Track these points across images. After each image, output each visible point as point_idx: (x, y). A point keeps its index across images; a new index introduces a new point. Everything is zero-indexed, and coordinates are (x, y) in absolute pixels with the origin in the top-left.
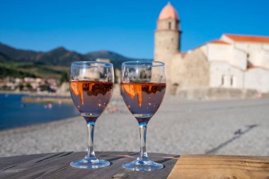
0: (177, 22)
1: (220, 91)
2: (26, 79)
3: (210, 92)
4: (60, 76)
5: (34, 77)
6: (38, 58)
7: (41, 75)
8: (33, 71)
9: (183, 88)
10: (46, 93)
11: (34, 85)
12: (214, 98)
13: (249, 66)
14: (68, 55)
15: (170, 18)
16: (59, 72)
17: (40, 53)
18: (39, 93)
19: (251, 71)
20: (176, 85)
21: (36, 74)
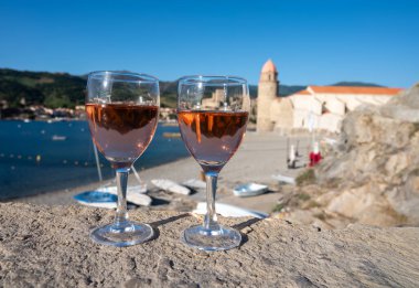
0: (276, 74)
1: (301, 131)
3: (293, 131)
7: (169, 104)
9: (278, 126)
10: (174, 121)
11: (164, 114)
12: (296, 136)
13: (324, 111)
15: (270, 71)
17: (167, 83)
18: (168, 120)
19: (325, 115)
20: (274, 123)
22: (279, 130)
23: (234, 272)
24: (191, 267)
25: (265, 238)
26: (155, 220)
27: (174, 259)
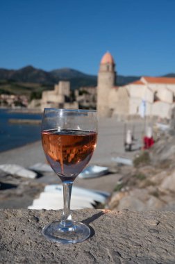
0: (114, 65)
2: (3, 96)
3: (129, 118)
4: (29, 92)
5: (8, 93)
6: (10, 75)
8: (7, 88)
9: (116, 112)
10: (19, 107)
11: (9, 101)
12: (132, 122)
13: (156, 99)
14: (35, 72)
15: (108, 63)
16: (28, 89)
17: (12, 71)
19: (157, 103)
20: (112, 110)
21: (10, 90)
22: (116, 116)
23: (165, 257)
24: (133, 255)
25: (171, 228)
26: (83, 218)
27: (119, 250)
